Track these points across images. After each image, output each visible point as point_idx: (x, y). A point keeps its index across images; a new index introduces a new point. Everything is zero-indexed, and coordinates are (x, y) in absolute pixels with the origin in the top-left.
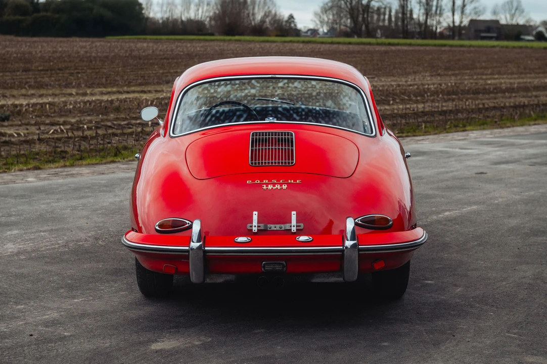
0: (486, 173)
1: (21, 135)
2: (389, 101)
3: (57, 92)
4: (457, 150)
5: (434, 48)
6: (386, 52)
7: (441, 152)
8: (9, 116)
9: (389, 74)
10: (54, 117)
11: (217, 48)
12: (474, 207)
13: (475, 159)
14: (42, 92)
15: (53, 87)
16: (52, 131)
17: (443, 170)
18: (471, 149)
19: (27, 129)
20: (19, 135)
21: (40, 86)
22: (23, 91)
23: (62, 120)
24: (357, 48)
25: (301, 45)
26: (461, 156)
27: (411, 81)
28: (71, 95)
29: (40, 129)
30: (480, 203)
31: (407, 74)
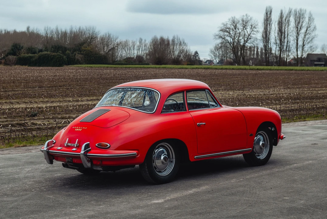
0: (317, 144)
1: (46, 125)
2: (259, 104)
3: (61, 100)
4: (301, 131)
5: (286, 71)
6: (256, 74)
7: (291, 132)
8: (37, 114)
9: (259, 88)
10: (63, 114)
11: (153, 73)
12: (310, 162)
13: (311, 136)
14: (52, 100)
15: (58, 97)
16: (63, 122)
17: (293, 142)
18: (309, 131)
19: (49, 121)
20: (44, 124)
21: (51, 96)
22: (41, 99)
23: (67, 116)
24: (238, 72)
25: (204, 71)
26: (303, 135)
27: (272, 92)
28: (70, 101)
29: (56, 121)
30: (314, 159)
31: (269, 88)
